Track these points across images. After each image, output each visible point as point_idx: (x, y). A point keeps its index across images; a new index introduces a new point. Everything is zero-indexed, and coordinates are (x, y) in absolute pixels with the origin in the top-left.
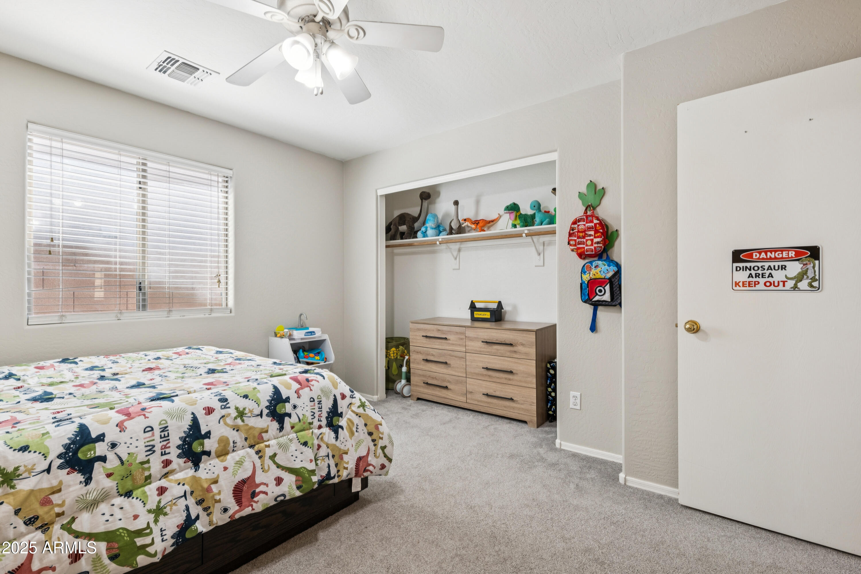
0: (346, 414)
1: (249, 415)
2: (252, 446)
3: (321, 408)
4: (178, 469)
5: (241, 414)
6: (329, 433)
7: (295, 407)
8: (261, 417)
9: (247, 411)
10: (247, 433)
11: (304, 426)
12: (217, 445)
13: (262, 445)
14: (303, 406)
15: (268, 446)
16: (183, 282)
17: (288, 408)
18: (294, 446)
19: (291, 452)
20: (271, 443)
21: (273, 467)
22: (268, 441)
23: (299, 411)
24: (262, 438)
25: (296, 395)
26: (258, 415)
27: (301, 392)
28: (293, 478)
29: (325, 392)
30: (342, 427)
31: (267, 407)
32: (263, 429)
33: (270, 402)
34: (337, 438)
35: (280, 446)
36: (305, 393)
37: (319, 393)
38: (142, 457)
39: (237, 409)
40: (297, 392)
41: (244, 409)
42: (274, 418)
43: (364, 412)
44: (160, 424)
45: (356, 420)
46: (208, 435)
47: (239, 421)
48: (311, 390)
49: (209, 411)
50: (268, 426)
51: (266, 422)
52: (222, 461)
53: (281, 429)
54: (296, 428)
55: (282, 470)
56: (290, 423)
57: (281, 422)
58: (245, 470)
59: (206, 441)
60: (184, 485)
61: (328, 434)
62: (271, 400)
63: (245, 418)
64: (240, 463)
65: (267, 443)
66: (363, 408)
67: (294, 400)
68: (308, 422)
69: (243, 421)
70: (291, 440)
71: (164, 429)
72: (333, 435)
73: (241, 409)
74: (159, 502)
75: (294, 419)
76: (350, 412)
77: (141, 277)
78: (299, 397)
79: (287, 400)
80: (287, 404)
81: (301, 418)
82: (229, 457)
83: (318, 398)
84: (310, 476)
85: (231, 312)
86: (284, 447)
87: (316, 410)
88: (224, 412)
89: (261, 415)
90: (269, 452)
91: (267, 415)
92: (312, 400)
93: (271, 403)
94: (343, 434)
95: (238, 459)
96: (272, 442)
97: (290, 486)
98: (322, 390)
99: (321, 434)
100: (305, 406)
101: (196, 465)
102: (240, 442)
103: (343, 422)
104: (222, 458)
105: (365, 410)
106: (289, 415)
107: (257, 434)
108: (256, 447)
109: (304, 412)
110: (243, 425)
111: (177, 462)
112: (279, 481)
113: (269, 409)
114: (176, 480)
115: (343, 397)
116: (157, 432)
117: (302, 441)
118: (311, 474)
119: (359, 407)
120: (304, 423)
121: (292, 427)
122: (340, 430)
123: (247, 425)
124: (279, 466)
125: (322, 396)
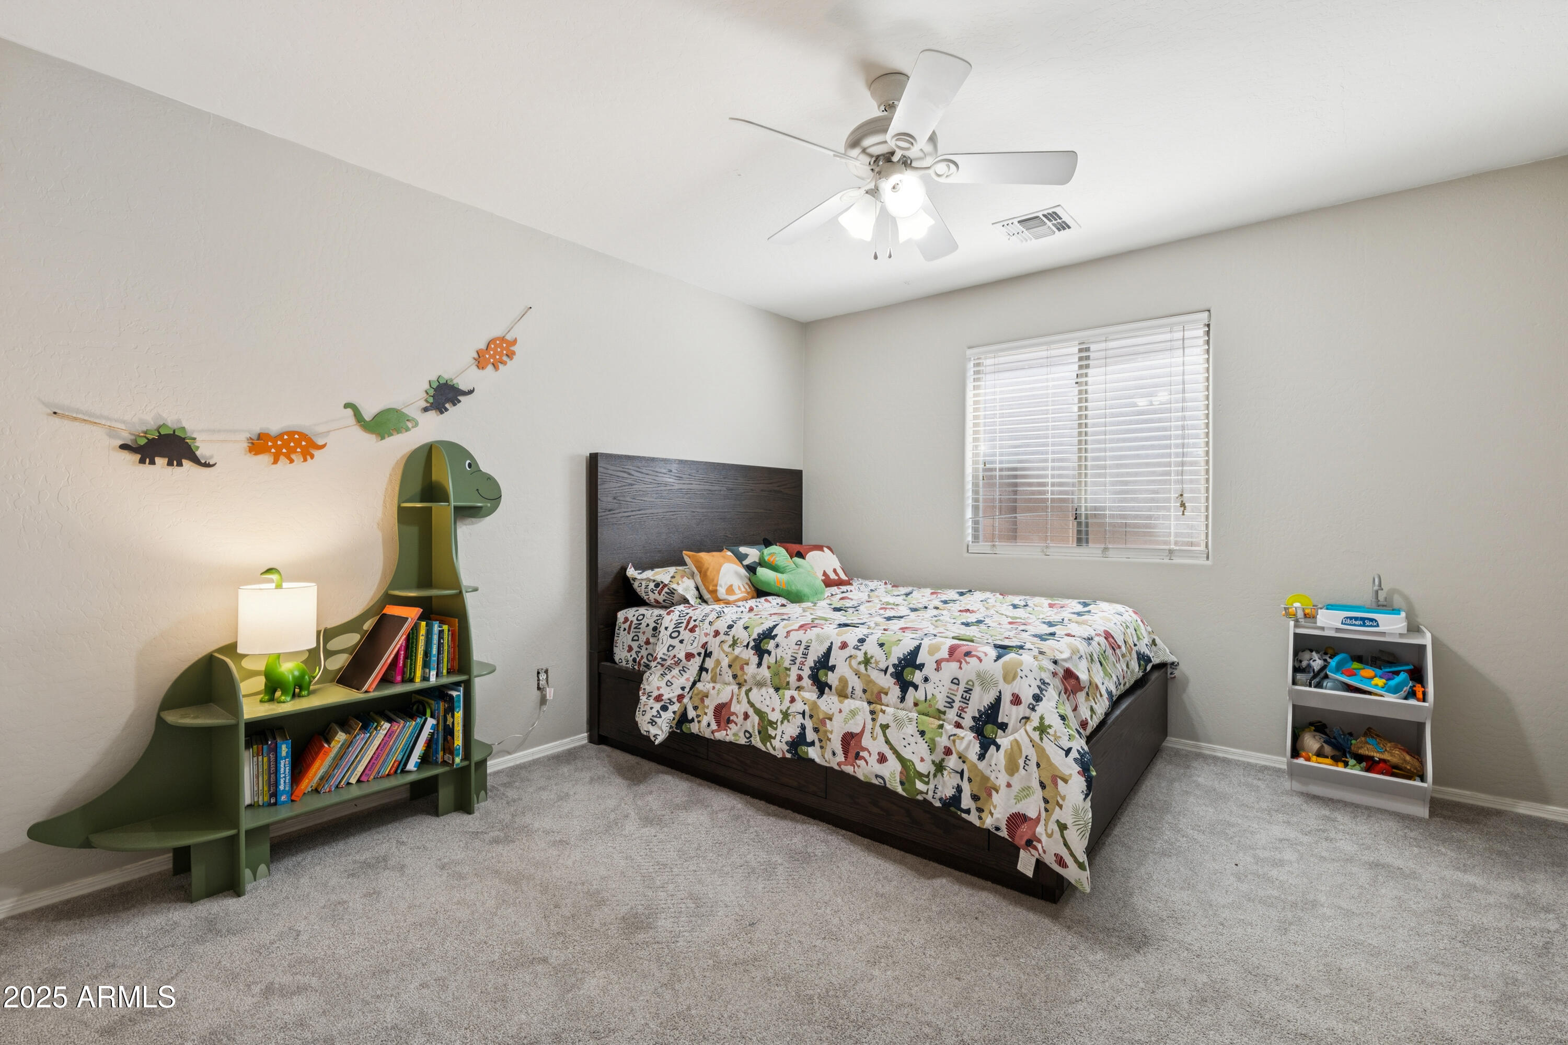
0: (1015, 731)
1: (874, 665)
2: (870, 703)
3: (968, 700)
4: (806, 688)
5: (867, 661)
6: (970, 742)
7: (926, 680)
8: (885, 674)
9: (873, 661)
10: (867, 685)
11: (929, 709)
12: (838, 683)
13: (879, 707)
14: (938, 683)
15: (884, 712)
16: (1133, 507)
17: (917, 677)
18: (911, 729)
19: (904, 734)
20: (888, 709)
21: (881, 738)
22: (887, 706)
23: (929, 687)
24: (880, 699)
25: (935, 666)
26: (882, 670)
27: (943, 664)
28: (898, 767)
29: (984, 680)
30: (998, 747)
31: (894, 665)
32: (883, 688)
33: (900, 660)
34: (982, 757)
35: (896, 719)
36: (950, 669)
37: (973, 677)
38: (787, 664)
39: (866, 654)
40: (938, 663)
41: (872, 657)
42: (898, 681)
43: (1040, 743)
44: (807, 642)
45: (1028, 750)
46: (832, 669)
47: (862, 667)
48: (960, 668)
49: (844, 646)
50: (889, 688)
51: (887, 682)
52: (841, 702)
53: (903, 699)
54: (920, 707)
55: (891, 749)
56: (915, 697)
57: (904, 690)
58: (857, 724)
59: (830, 673)
60: (805, 704)
61: (968, 742)
62: (902, 660)
63: (869, 667)
64: (853, 713)
65: (884, 708)
66: (1041, 734)
67: (929, 670)
68: (937, 707)
69: (866, 669)
70: (910, 720)
71: (807, 648)
72: (976, 748)
73: (869, 656)
74: (788, 708)
75: (920, 695)
76: (1022, 731)
77: (1076, 501)
78: (937, 669)
79: (921, 667)
80: (917, 672)
81: (928, 698)
82: (846, 701)
83: (967, 683)
84: (915, 778)
85: (1208, 558)
86: (900, 723)
87: (958, 699)
88: (854, 652)
89: (886, 671)
90: (882, 719)
91: (891, 675)
92: (955, 681)
93: (900, 662)
94: (997, 758)
95: (853, 707)
96: (890, 710)
97: (893, 774)
98: (979, 675)
99: (955, 735)
100: (940, 684)
101: (822, 693)
102: (859, 692)
103: (1004, 741)
104: (842, 698)
105: (1041, 739)
106: (916, 687)
107: (876, 691)
108: (873, 706)
109: (936, 692)
110: (865, 675)
111: (807, 682)
112: (882, 759)
113: (896, 669)
114: (803, 697)
115: (1016, 700)
116: (803, 647)
117: (921, 728)
118: (917, 776)
119: (1035, 729)
120: (930, 706)
121: (916, 704)
122: (993, 748)
123: (869, 676)
124: (887, 742)
125: (976, 684)
